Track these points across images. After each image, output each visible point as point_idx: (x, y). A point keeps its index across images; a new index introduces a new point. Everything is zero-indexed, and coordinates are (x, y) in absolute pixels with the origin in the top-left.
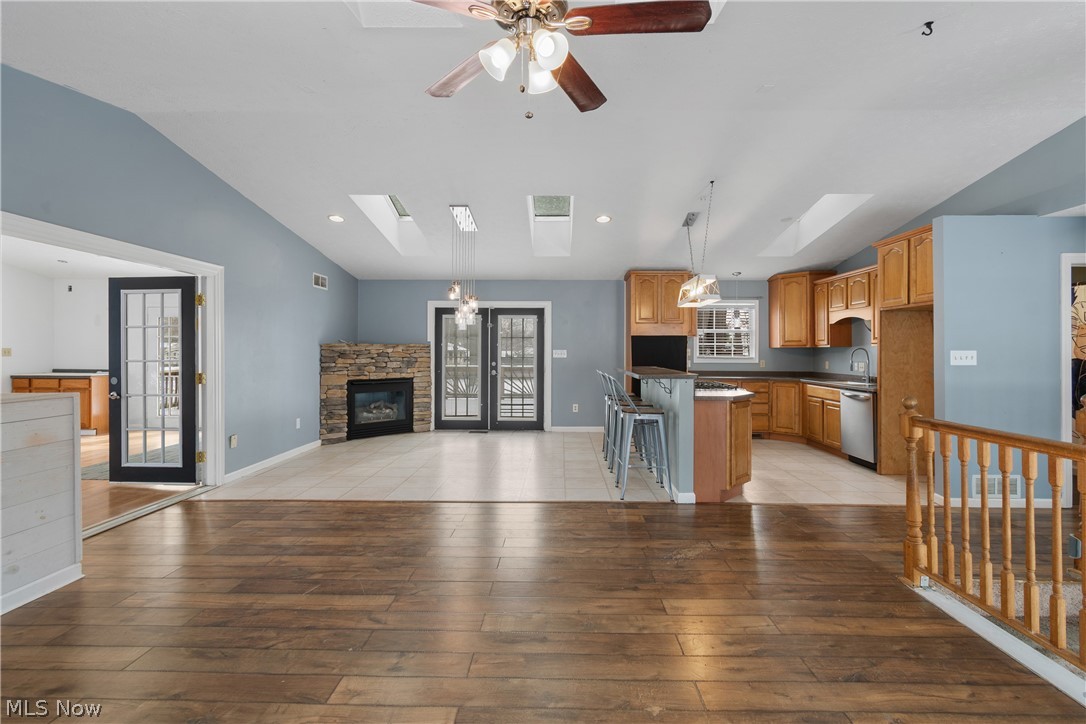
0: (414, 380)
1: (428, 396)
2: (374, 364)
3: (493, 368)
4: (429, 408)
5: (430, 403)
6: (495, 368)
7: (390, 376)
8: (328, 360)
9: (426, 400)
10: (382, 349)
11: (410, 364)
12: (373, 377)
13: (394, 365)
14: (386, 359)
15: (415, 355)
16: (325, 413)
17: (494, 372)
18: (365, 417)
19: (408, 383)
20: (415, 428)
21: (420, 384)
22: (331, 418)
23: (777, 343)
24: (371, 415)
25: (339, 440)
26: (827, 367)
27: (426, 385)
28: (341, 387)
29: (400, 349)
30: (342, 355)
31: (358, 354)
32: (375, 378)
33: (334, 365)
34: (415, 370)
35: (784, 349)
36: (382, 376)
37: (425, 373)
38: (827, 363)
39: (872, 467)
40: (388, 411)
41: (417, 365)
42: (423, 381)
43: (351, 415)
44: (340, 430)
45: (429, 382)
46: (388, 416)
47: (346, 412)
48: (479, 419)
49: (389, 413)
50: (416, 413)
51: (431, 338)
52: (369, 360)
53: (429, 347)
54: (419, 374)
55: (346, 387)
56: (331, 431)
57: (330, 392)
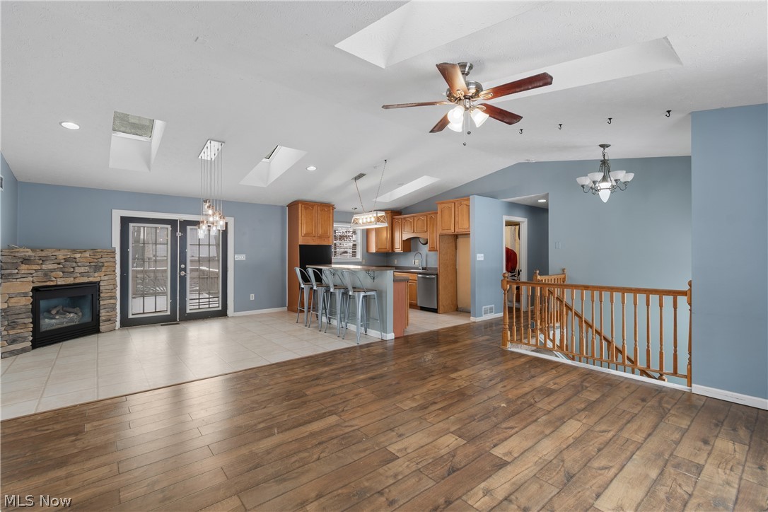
0: (101, 284)
1: (114, 297)
2: (61, 270)
3: (181, 270)
4: (114, 309)
5: (115, 304)
6: (185, 270)
7: (78, 281)
8: (9, 266)
9: (112, 301)
10: (69, 254)
11: (97, 268)
12: (61, 282)
13: (82, 270)
14: (74, 265)
15: (102, 260)
16: (6, 323)
17: (183, 273)
18: (48, 323)
19: (95, 287)
20: (102, 328)
21: (108, 287)
22: (13, 328)
23: (373, 249)
24: (53, 321)
25: (24, 350)
26: (396, 263)
27: (112, 287)
28: (25, 295)
29: (87, 254)
30: (26, 261)
31: (44, 260)
32: (63, 283)
33: (16, 271)
34: (102, 274)
35: (377, 254)
36: (70, 281)
37: (111, 277)
38: (396, 261)
39: (435, 311)
40: (72, 315)
41: (104, 269)
42: (110, 284)
43: (36, 322)
44: (24, 339)
45: (115, 285)
46: (72, 320)
47: (31, 320)
48: (169, 313)
49: (73, 318)
50: (103, 314)
51: (116, 243)
52: (56, 266)
53: (114, 252)
54: (106, 278)
55: (31, 294)
56: (13, 341)
57: (12, 300)
